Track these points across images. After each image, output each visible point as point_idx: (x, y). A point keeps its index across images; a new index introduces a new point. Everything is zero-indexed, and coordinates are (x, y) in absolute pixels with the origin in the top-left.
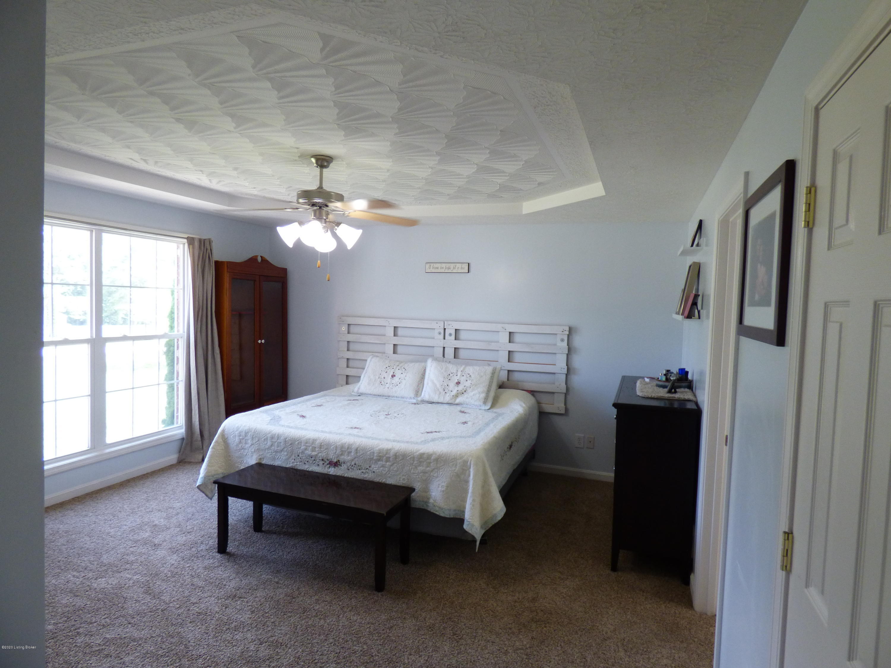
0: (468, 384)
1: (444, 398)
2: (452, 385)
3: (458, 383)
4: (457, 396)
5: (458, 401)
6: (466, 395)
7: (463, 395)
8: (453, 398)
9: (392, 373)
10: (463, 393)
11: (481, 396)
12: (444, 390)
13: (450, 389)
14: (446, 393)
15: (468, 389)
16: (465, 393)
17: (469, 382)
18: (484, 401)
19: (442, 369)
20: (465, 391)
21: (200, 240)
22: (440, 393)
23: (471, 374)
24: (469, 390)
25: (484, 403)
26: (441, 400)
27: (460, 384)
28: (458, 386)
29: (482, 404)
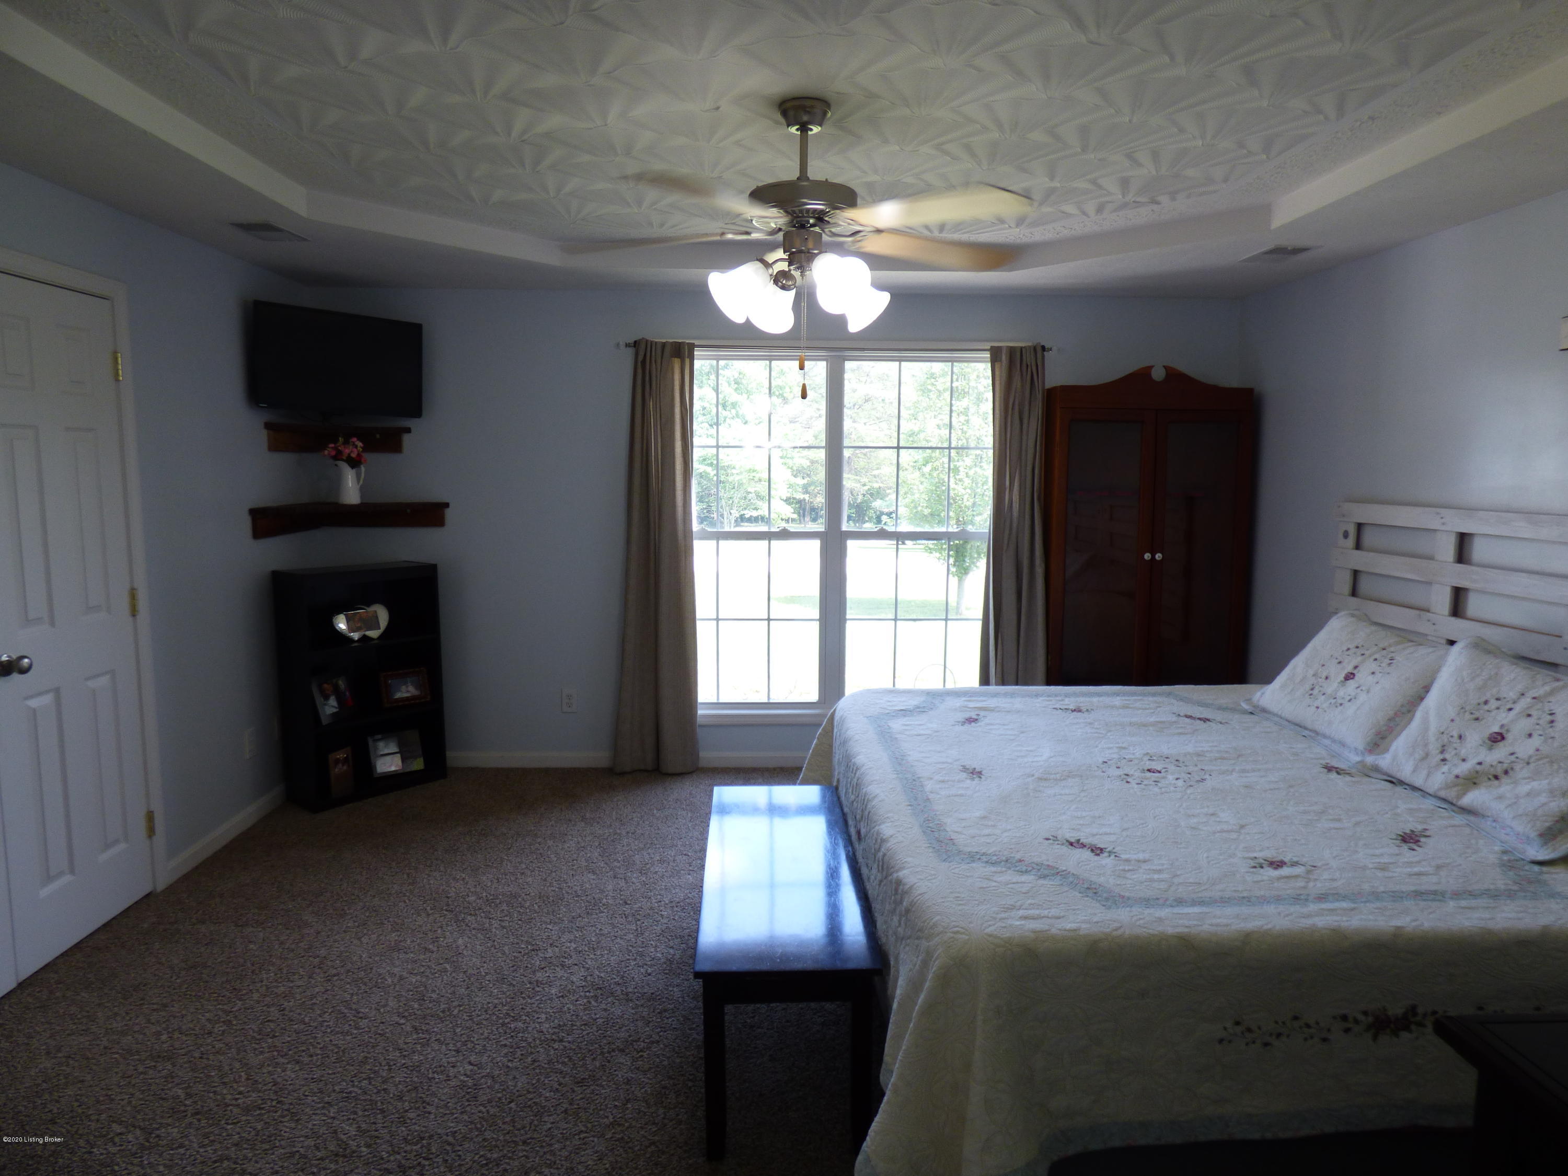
0: (1526, 748)
1: (1428, 775)
2: (1475, 737)
3: (1497, 738)
4: (1471, 781)
5: (1472, 798)
6: (1505, 787)
7: (1496, 782)
8: (1456, 785)
9: (1349, 669)
10: (1496, 777)
11: (1553, 805)
12: (1442, 752)
13: (1463, 753)
14: (1444, 760)
15: (1517, 767)
16: (1505, 780)
17: (1536, 741)
18: (1550, 828)
19: (1473, 679)
20: (1506, 772)
21: (1012, 350)
22: (1427, 755)
23: (1559, 717)
24: (1522, 772)
25: (1541, 835)
26: (1418, 781)
27: (1501, 744)
28: (1490, 749)
29: (1533, 834)
